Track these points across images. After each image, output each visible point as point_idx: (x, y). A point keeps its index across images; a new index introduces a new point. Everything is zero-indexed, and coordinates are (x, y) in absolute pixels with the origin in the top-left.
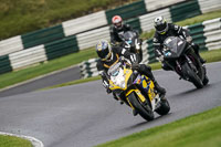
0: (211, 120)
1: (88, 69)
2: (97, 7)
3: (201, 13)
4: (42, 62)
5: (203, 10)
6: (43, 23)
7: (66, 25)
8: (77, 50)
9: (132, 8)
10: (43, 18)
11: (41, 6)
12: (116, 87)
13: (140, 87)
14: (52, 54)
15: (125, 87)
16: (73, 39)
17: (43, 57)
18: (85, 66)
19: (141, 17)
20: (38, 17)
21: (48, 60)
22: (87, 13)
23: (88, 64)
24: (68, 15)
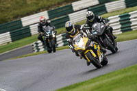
0: (113, 78)
1: (37, 47)
2: (42, 8)
3: (107, 12)
5: (108, 10)
6: (9, 18)
7: (23, 19)
8: (30, 35)
9: (64, 9)
10: (9, 15)
11: (8, 8)
12: (78, 49)
13: (92, 48)
15: (84, 48)
16: (28, 28)
17: (9, 39)
18: (35, 45)
19: (70, 15)
20: (6, 15)
21: (12, 41)
22: (36, 13)
23: (37, 44)
24: (25, 14)
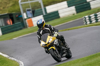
4: (74, 14)
8: (90, 9)
14: (79, 10)
17: (74, 12)
